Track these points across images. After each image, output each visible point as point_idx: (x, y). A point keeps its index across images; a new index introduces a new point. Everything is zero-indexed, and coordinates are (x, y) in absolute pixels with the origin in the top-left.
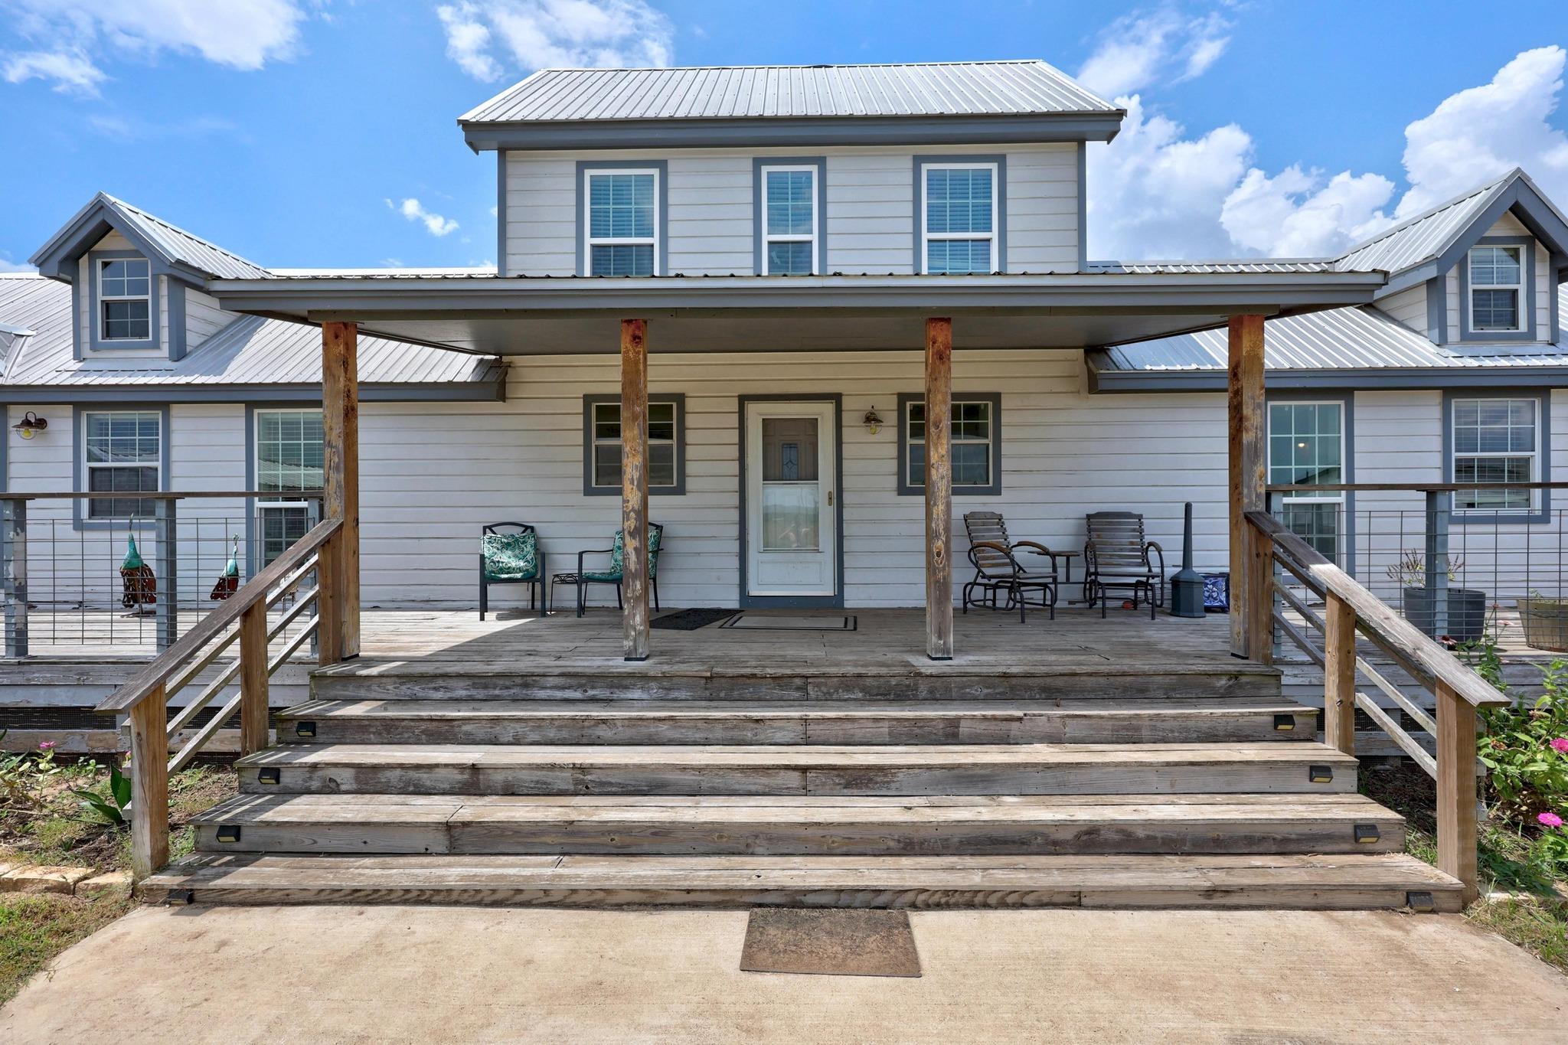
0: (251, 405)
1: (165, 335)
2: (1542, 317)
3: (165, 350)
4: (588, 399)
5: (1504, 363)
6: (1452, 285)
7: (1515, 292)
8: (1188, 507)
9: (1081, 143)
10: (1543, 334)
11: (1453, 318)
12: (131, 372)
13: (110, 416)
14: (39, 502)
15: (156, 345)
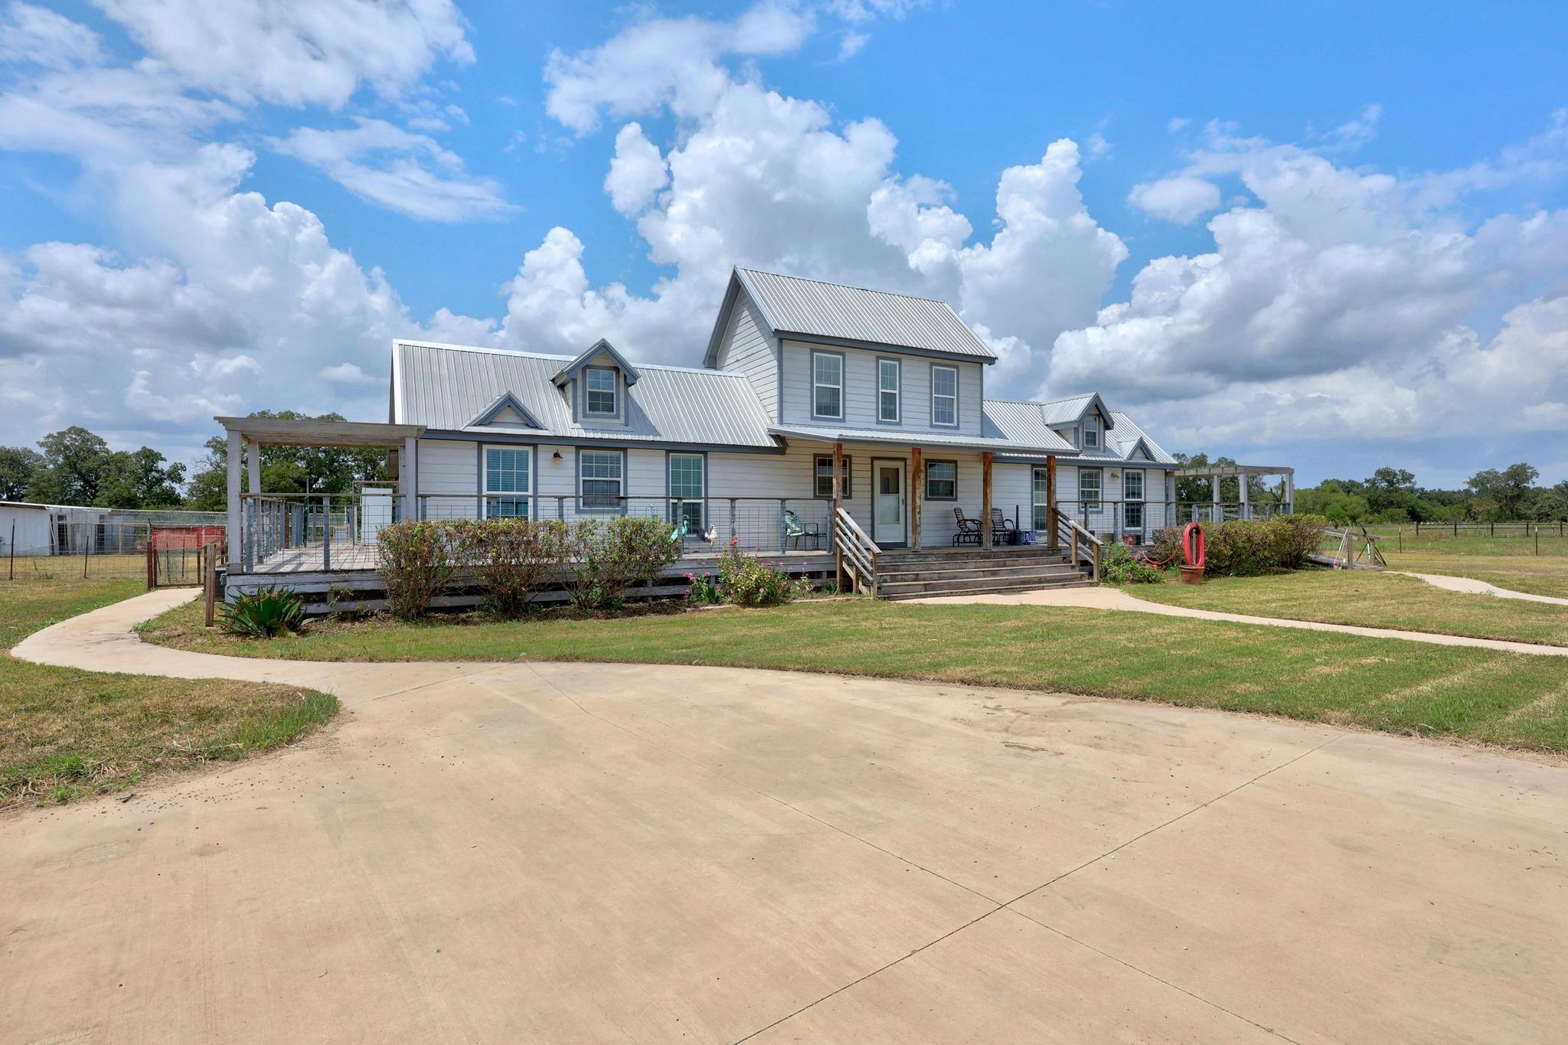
0: (668, 452)
1: (622, 413)
2: (1102, 443)
3: (622, 420)
4: (815, 456)
5: (1093, 459)
6: (1080, 429)
7: (1095, 433)
8: (1017, 506)
9: (982, 364)
10: (1102, 448)
11: (1081, 441)
12: (609, 431)
13: (594, 453)
14: (568, 499)
15: (618, 417)
